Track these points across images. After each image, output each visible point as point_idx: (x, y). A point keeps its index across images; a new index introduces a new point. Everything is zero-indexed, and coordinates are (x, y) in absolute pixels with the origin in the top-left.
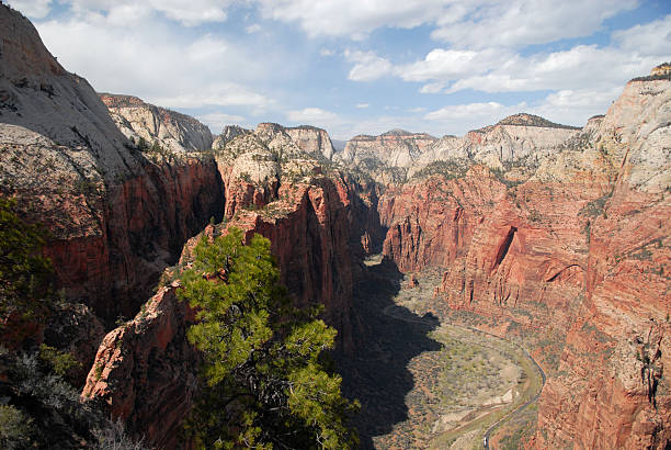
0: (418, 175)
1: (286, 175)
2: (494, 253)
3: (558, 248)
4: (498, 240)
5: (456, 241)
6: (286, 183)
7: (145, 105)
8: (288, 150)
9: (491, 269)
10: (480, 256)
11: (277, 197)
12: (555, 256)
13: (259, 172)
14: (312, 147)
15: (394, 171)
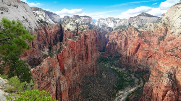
0: (116, 29)
1: (79, 29)
2: (134, 50)
3: (151, 49)
4: (136, 47)
5: (125, 47)
6: (79, 31)
7: (43, 10)
8: (81, 22)
9: (133, 54)
10: (131, 51)
11: (77, 35)
12: (150, 51)
13: (72, 28)
14: (87, 22)
15: (109, 28)
